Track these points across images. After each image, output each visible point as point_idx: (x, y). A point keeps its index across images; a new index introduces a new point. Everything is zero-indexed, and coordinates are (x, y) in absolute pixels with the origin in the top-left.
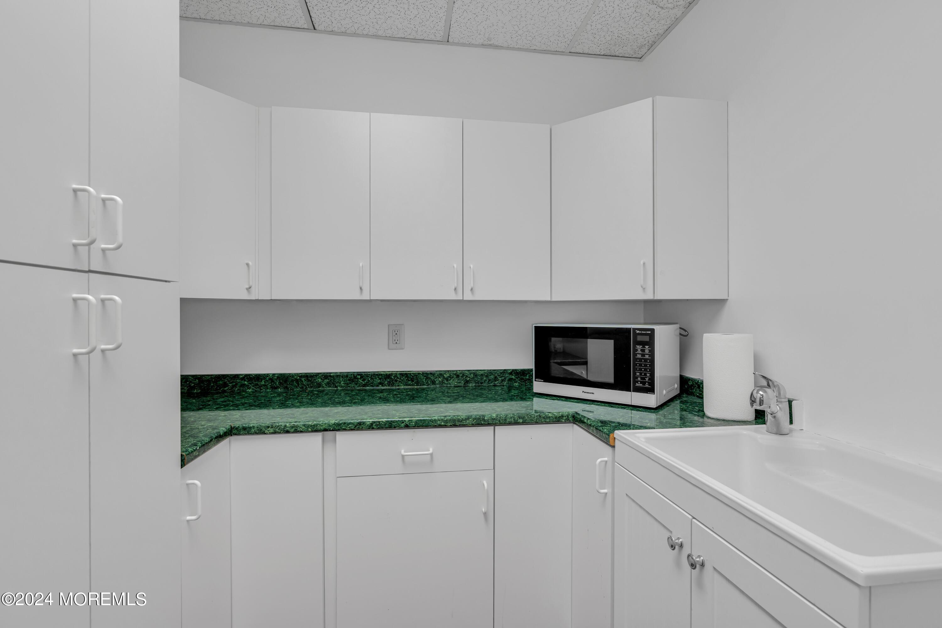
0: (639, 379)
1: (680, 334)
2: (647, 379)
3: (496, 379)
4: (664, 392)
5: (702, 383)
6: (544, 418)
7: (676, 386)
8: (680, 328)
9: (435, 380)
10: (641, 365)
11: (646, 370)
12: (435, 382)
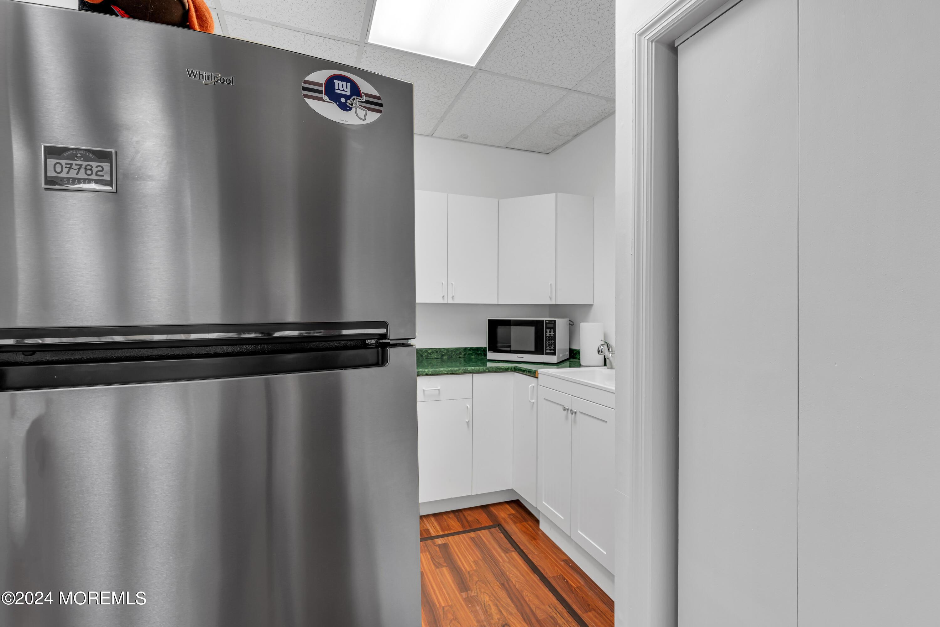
0: (548, 348)
1: (570, 324)
2: (552, 348)
3: (460, 353)
4: (561, 355)
5: (580, 351)
6: (499, 369)
7: (567, 353)
8: (570, 320)
9: (423, 354)
10: (549, 340)
11: (551, 343)
12: (423, 355)
